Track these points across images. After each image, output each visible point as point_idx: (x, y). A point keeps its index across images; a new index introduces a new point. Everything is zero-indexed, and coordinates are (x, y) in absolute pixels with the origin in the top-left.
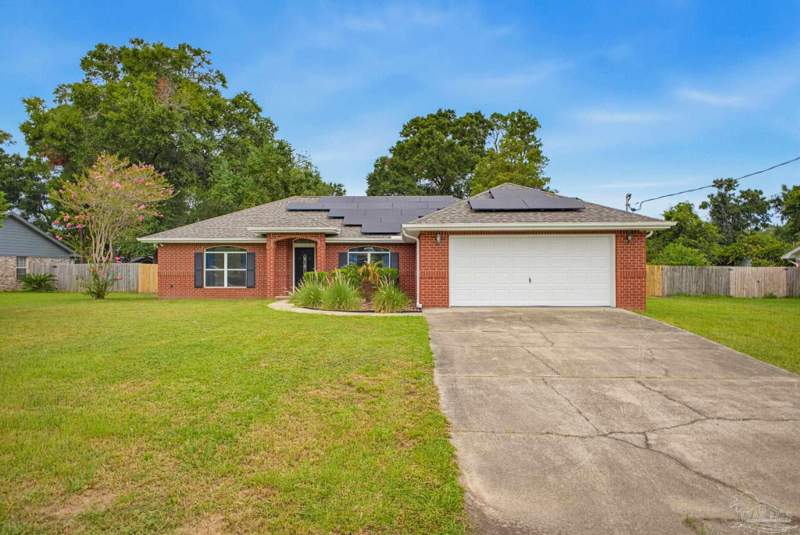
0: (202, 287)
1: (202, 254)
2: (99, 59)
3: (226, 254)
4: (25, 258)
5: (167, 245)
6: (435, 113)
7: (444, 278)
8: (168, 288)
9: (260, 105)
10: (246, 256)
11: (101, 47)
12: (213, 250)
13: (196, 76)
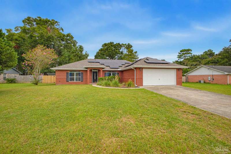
0: (68, 81)
3: (75, 73)
4: (6, 74)
5: (58, 70)
6: (110, 42)
7: (142, 79)
8: (59, 82)
9: (73, 37)
11: (29, 18)
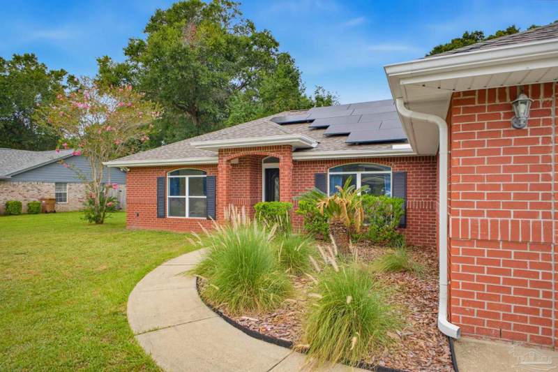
1: (165, 178)
3: (187, 178)
5: (132, 168)
8: (135, 217)
9: (277, 41)
10: (203, 182)
11: (158, 13)
12: (178, 173)
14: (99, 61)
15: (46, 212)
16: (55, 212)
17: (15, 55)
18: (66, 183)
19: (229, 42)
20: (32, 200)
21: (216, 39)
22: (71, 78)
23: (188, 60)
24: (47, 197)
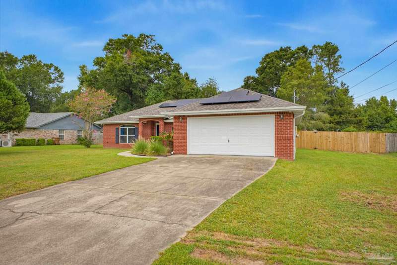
0: (118, 143)
1: (119, 128)
2: (112, 46)
3: (127, 128)
4: (81, 131)
5: (106, 125)
6: (278, 50)
7: (185, 140)
10: (134, 130)
11: (110, 40)
12: (124, 126)
13: (150, 47)
14: (80, 67)
15: (55, 144)
16: (59, 144)
17: (24, 56)
18: (64, 130)
19: (147, 61)
20: (49, 138)
21: (141, 61)
22: (56, 68)
23: (127, 72)
24: (55, 137)
